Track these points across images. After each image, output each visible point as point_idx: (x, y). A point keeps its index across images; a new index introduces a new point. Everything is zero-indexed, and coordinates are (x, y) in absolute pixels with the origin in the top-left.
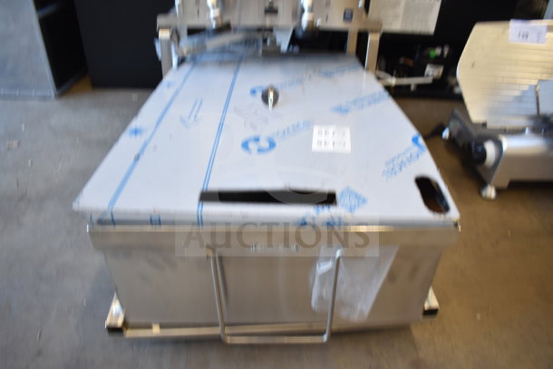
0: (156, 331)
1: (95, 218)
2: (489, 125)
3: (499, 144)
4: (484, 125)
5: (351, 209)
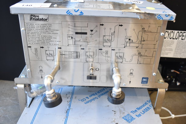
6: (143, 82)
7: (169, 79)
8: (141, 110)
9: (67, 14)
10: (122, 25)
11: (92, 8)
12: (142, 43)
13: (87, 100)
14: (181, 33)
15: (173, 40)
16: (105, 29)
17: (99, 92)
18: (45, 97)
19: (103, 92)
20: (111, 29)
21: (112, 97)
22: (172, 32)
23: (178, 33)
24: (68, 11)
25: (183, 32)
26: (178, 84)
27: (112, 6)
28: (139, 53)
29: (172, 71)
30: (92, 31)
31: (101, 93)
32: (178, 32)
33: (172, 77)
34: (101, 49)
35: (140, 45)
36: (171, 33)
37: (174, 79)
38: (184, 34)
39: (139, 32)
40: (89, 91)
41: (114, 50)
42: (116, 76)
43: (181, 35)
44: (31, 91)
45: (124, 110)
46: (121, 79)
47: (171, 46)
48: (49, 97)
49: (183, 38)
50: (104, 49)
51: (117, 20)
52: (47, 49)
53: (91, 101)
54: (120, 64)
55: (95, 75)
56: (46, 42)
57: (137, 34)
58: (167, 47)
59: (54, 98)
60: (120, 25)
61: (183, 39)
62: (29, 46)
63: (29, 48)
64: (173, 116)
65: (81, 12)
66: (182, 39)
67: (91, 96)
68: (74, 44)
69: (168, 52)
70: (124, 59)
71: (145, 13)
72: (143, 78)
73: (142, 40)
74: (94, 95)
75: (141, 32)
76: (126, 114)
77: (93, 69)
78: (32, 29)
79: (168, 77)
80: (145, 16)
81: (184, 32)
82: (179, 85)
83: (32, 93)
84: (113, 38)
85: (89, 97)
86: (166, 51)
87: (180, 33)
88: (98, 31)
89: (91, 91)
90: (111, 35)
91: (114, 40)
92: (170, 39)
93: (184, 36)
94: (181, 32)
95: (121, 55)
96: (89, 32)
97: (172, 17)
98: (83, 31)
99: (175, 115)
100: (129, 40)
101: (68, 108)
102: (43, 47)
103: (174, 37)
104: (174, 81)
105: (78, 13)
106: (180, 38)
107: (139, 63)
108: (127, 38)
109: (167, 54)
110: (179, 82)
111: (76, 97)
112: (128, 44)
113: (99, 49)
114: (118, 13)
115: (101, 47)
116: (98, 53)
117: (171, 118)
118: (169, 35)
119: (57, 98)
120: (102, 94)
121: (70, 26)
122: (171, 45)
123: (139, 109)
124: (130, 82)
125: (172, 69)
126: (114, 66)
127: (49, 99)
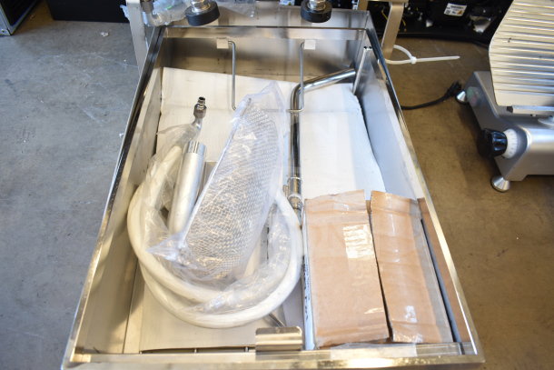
2: (516, 111)
3: (523, 136)
4: (510, 109)
7: (411, 13)
18: (190, 8)
21: (309, 9)
26: (428, 24)
33: (418, 9)
37: (421, 14)
44: (154, 12)
48: (196, 6)
59: (205, 9)
64: (414, 60)
79: (409, 9)
82: (430, 27)
99: (416, 58)
104: (420, 19)
110: (430, 20)
117: (409, 63)
119: (210, 8)
127: (196, 11)
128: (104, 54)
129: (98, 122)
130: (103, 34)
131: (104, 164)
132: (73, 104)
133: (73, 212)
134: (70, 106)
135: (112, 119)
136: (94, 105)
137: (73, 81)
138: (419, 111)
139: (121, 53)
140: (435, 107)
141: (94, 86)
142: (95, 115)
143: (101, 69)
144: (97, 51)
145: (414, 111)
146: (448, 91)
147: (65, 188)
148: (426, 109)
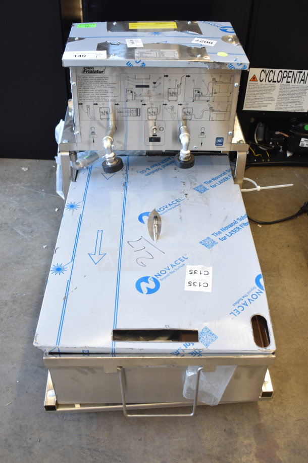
0: (78, 407)
1: (48, 351)
5: (207, 345)
6: (217, 144)
7: (273, 147)
8: (217, 181)
9: (127, 66)
10: (189, 76)
11: (155, 58)
12: (214, 95)
13: (148, 171)
14: (285, 73)
15: (274, 83)
16: (170, 80)
17: (162, 162)
18: (105, 162)
19: (168, 162)
20: (176, 80)
21: (180, 160)
22: (272, 71)
23: (281, 73)
24: (129, 62)
25: (288, 70)
26: (288, 155)
27: (177, 52)
28: (211, 108)
29: (277, 133)
30: (155, 83)
31: (166, 163)
32: (281, 71)
33: (278, 143)
34: (166, 105)
35: (211, 98)
36: (269, 72)
37: (281, 147)
38: (290, 73)
39: (209, 83)
40: (149, 161)
41: (181, 105)
42: (183, 136)
43: (285, 76)
44: (77, 161)
45: (196, 181)
46: (189, 139)
47: (271, 94)
48: (109, 161)
49: (289, 80)
50: (169, 104)
51: (184, 70)
52: (102, 106)
53: (153, 172)
54: (188, 121)
55: (158, 136)
56: (100, 97)
57: (207, 85)
58: (265, 95)
59: (114, 163)
60: (187, 76)
61: (289, 82)
62: (80, 103)
63: (80, 105)
64: (259, 188)
65: (143, 63)
66: (287, 82)
67: (153, 166)
68: (134, 99)
69: (267, 102)
70: (193, 116)
71: (214, 62)
72: (217, 139)
73: (214, 92)
74: (156, 165)
75: (211, 83)
76: (198, 185)
77: (156, 129)
78: (85, 82)
79: (271, 143)
80: (214, 65)
81: (290, 72)
82: (290, 157)
83: (78, 164)
84: (179, 91)
85: (150, 168)
86: (264, 102)
87: (283, 72)
88: (162, 83)
89: (152, 161)
90: (176, 87)
91: (180, 93)
92: (269, 82)
93: (290, 77)
94: (285, 71)
95: (190, 110)
96: (151, 85)
97: (245, 66)
98: (144, 84)
99: (261, 187)
100: (199, 92)
101: (124, 181)
102: (96, 104)
103: (275, 80)
104: (281, 150)
105: (140, 65)
106: (285, 80)
107: (211, 120)
108: (196, 91)
109: (266, 106)
110: (290, 151)
111: (133, 169)
112: (197, 98)
113: (164, 105)
114: (184, 62)
115: (166, 101)
116: (161, 109)
117: (257, 190)
118: (266, 76)
119: (117, 163)
120: (167, 165)
121: (129, 79)
122: (271, 92)
123: (214, 179)
124: (202, 143)
125: (278, 131)
126: (181, 125)
127: (109, 164)
128: (27, 185)
129: (26, 237)
130: (23, 169)
131: (33, 267)
132: (6, 224)
133: (13, 301)
134: (3, 225)
135: (37, 235)
136: (22, 224)
137: (4, 206)
138: (277, 225)
139: (39, 184)
140: (290, 222)
141: (20, 210)
142: (24, 232)
143: (25, 197)
144: (20, 183)
145: (272, 226)
146: (301, 208)
147: (5, 285)
148: (283, 224)
